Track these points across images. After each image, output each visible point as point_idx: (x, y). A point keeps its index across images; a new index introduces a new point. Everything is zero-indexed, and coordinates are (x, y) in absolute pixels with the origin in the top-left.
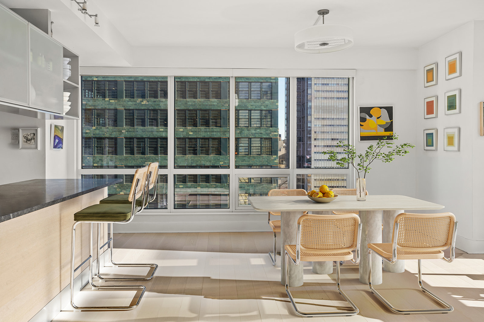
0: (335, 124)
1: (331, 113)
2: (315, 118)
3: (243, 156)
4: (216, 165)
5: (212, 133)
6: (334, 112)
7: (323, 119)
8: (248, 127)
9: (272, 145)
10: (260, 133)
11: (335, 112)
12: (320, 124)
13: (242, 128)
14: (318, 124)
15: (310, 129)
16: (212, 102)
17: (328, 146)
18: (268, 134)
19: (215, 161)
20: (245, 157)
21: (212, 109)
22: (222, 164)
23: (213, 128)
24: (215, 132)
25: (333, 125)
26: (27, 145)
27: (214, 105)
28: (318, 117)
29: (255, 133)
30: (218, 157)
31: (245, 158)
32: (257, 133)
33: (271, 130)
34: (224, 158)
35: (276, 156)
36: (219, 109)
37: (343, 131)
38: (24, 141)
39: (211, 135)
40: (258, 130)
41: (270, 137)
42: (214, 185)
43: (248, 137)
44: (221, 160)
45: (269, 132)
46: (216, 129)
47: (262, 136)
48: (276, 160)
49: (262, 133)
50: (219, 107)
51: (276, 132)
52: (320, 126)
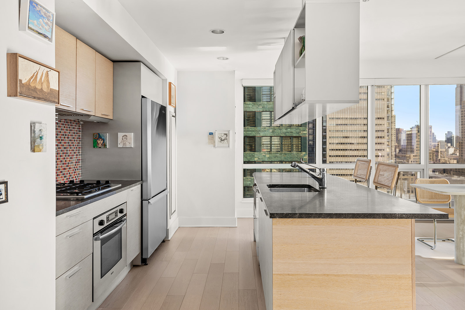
0: (349, 123)
1: (345, 113)
2: (330, 118)
3: (276, 153)
4: (251, 160)
5: (248, 132)
6: (347, 113)
7: (337, 118)
8: (280, 127)
9: (301, 143)
10: (291, 132)
11: (349, 112)
12: (335, 123)
13: (274, 128)
14: (332, 123)
15: (325, 128)
16: (247, 104)
17: (342, 144)
18: (298, 133)
19: (250, 158)
20: (277, 153)
21: (248, 110)
22: (257, 160)
23: (248, 128)
24: (251, 131)
25: (347, 125)
26: (221, 144)
27: (249, 107)
28: (332, 117)
29: (286, 132)
30: (253, 153)
31: (277, 155)
32: (288, 132)
33: (300, 129)
34: (258, 155)
35: (305, 153)
36: (254, 110)
37: (356, 130)
38: (219, 141)
39: (247, 134)
40: (289, 130)
41: (299, 136)
42: (250, 178)
43: (280, 136)
44: (255, 156)
45: (299, 131)
46: (251, 128)
47: (292, 135)
48: (305, 156)
49: (292, 132)
50: (253, 109)
51: (305, 131)
52: (334, 125)
